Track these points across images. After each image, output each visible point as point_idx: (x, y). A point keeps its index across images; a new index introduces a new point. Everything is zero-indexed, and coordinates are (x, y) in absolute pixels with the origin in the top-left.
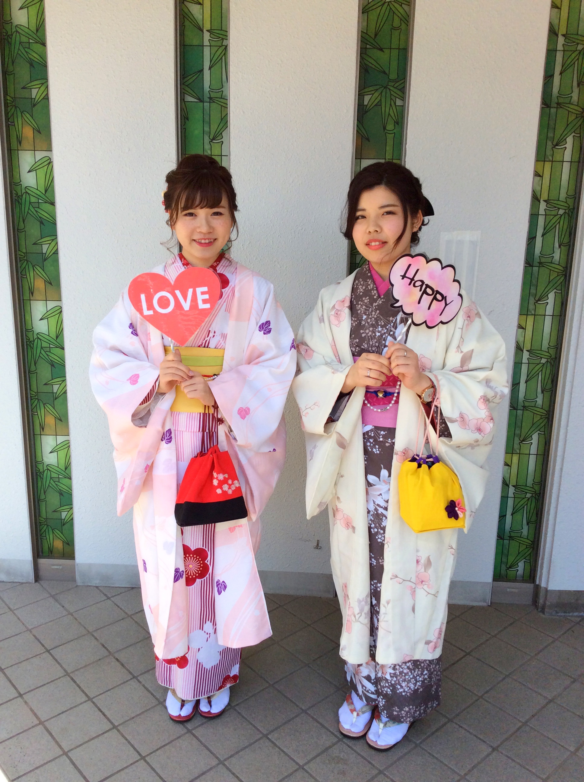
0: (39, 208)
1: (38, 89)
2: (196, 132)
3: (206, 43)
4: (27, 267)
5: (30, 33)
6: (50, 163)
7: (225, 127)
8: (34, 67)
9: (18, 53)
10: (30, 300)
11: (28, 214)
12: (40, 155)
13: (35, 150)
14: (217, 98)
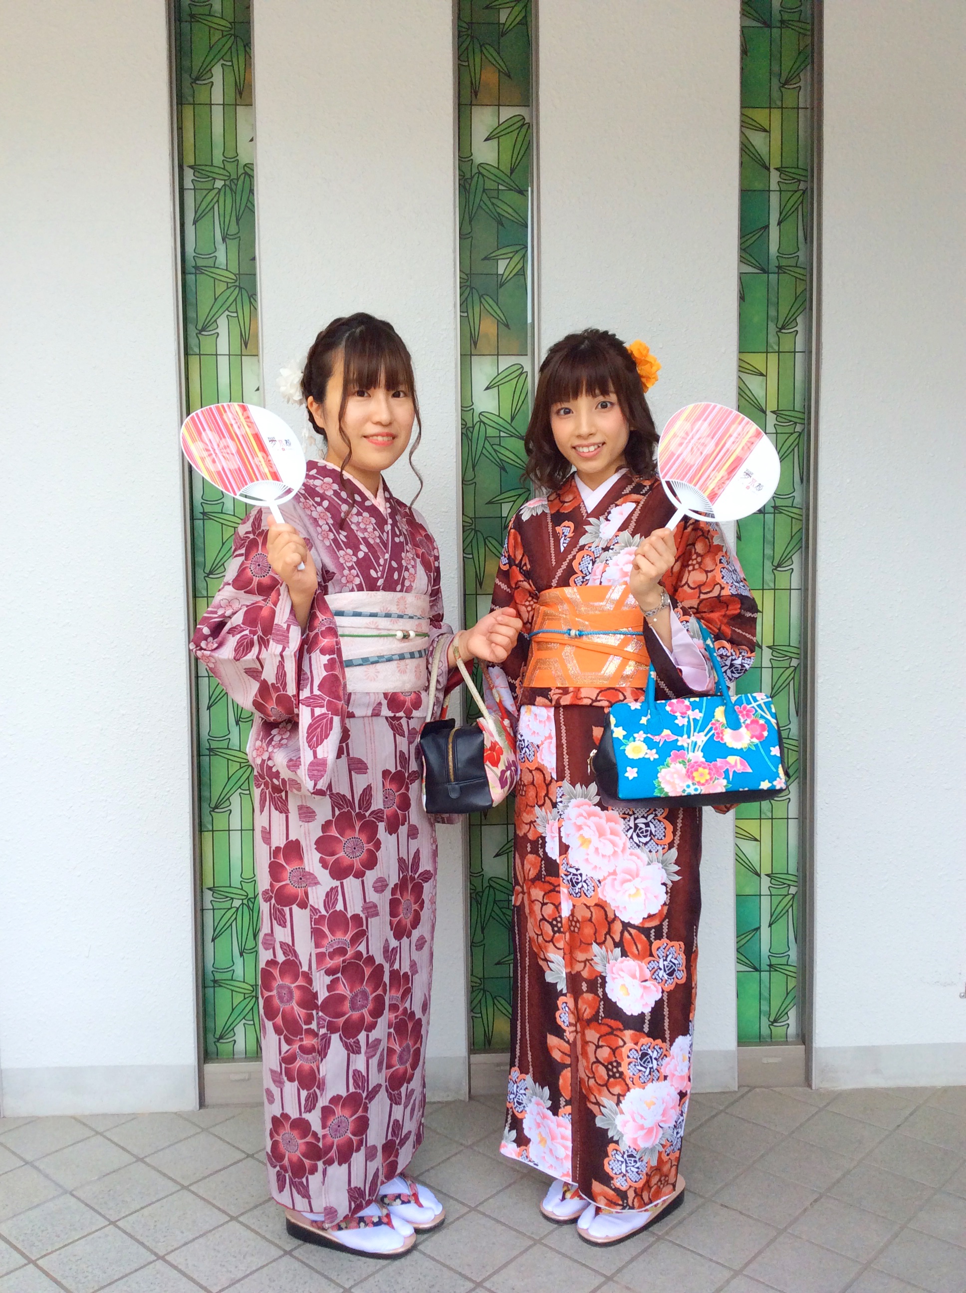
0: (500, 445)
1: (509, 260)
2: (756, 319)
3: (774, 186)
4: (474, 541)
5: (500, 174)
6: (521, 374)
7: (801, 309)
8: (502, 225)
9: (479, 206)
10: (477, 594)
11: (482, 456)
12: (506, 362)
13: (498, 355)
14: (790, 266)
